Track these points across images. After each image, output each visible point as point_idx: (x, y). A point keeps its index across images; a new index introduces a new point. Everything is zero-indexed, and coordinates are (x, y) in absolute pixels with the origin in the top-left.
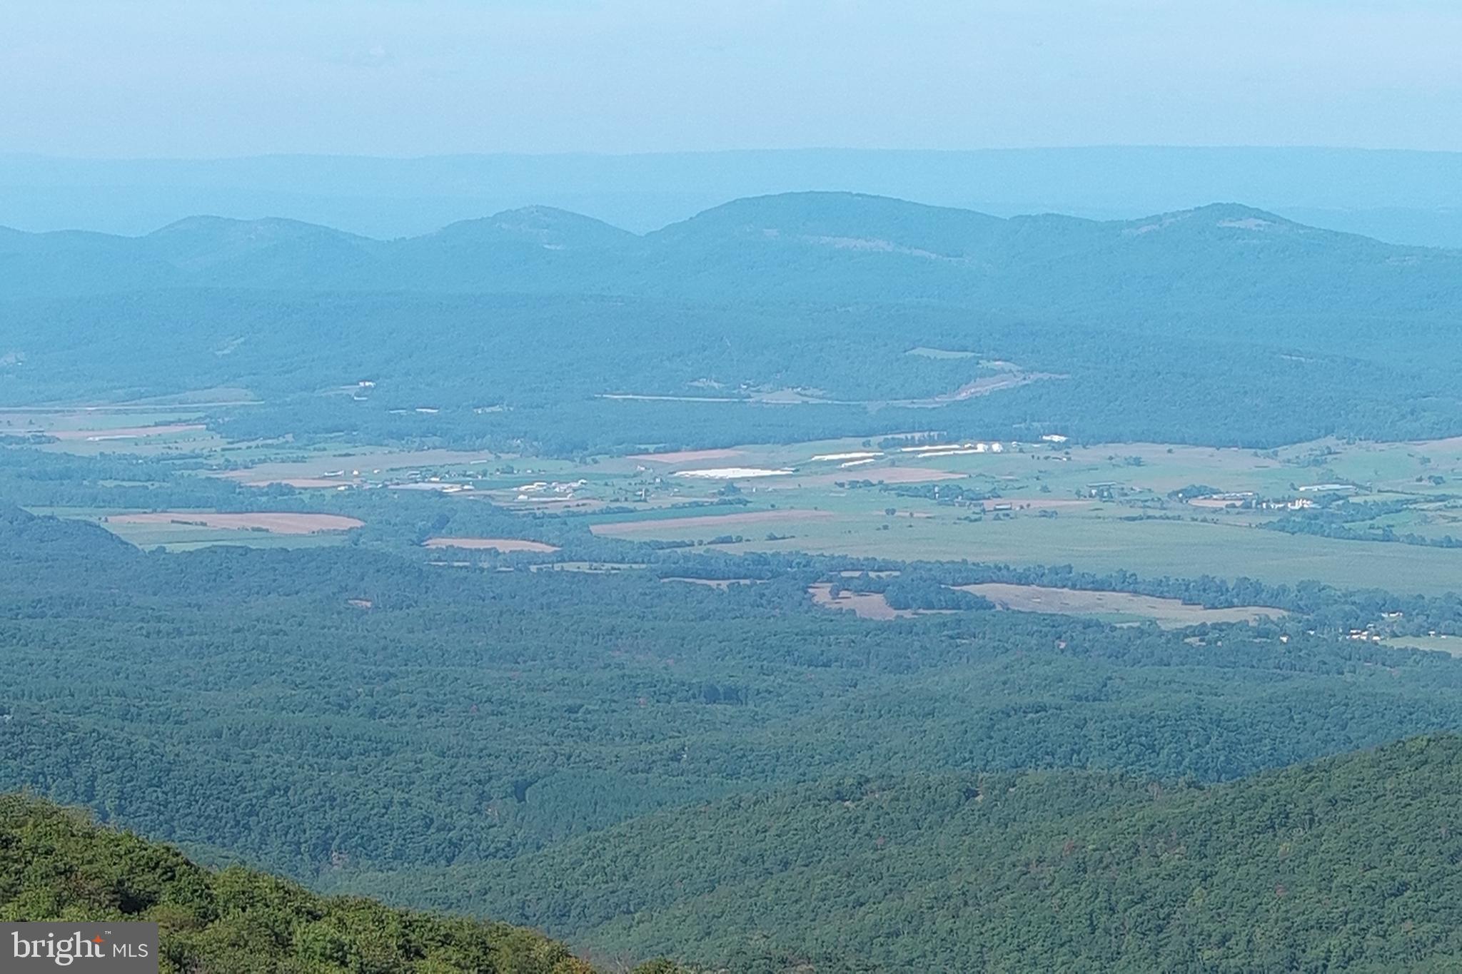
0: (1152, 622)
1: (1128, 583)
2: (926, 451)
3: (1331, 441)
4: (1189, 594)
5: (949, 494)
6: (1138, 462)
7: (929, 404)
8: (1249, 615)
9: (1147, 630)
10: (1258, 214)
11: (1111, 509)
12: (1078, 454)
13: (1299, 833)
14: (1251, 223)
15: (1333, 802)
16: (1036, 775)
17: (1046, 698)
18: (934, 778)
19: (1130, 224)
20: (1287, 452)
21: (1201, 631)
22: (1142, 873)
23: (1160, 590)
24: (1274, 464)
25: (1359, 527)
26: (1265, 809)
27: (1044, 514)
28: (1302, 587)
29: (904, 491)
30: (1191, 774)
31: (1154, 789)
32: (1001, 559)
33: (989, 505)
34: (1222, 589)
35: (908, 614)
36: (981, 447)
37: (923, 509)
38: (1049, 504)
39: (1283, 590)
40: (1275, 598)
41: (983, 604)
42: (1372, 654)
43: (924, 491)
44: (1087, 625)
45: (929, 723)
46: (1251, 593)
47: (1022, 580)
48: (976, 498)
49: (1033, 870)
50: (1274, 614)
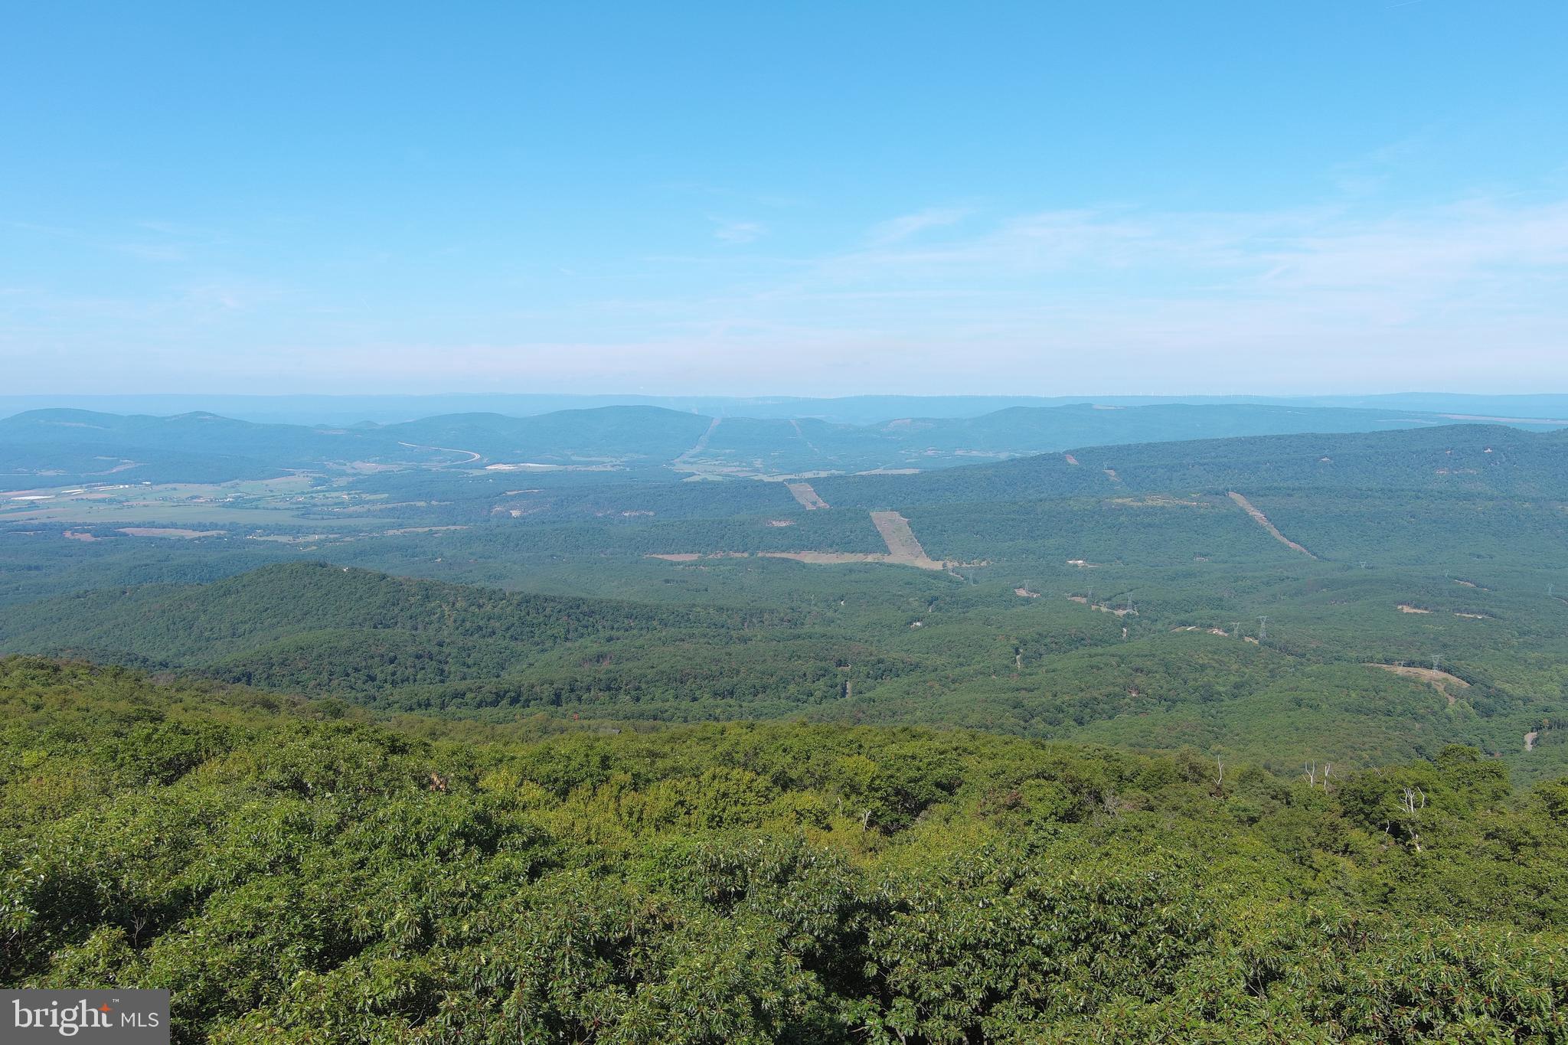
0: (183, 537)
1: (174, 526)
2: (103, 488)
3: (237, 481)
4: (194, 528)
5: (111, 501)
6: (175, 489)
7: (102, 474)
8: (214, 533)
9: (181, 539)
10: (211, 414)
11: (167, 503)
12: (155, 487)
13: (233, 596)
14: (208, 417)
15: (244, 586)
16: (146, 585)
17: (148, 562)
18: (111, 589)
19: (168, 418)
20: (223, 484)
21: (199, 539)
22: (184, 612)
23: (185, 527)
24: (220, 488)
25: (248, 505)
26: (223, 590)
27: (145, 506)
28: (231, 523)
29: (95, 501)
30: (198, 582)
31: (186, 587)
32: (130, 520)
33: (125, 504)
34: (205, 526)
35: (99, 539)
36: (121, 487)
37: (102, 507)
38: (145, 503)
39: (225, 525)
40: (222, 528)
41: (126, 535)
42: (254, 542)
43: (103, 501)
44: (161, 539)
45: (108, 572)
46: (214, 526)
47: (138, 526)
48: (120, 502)
49: (147, 614)
50: (222, 532)
